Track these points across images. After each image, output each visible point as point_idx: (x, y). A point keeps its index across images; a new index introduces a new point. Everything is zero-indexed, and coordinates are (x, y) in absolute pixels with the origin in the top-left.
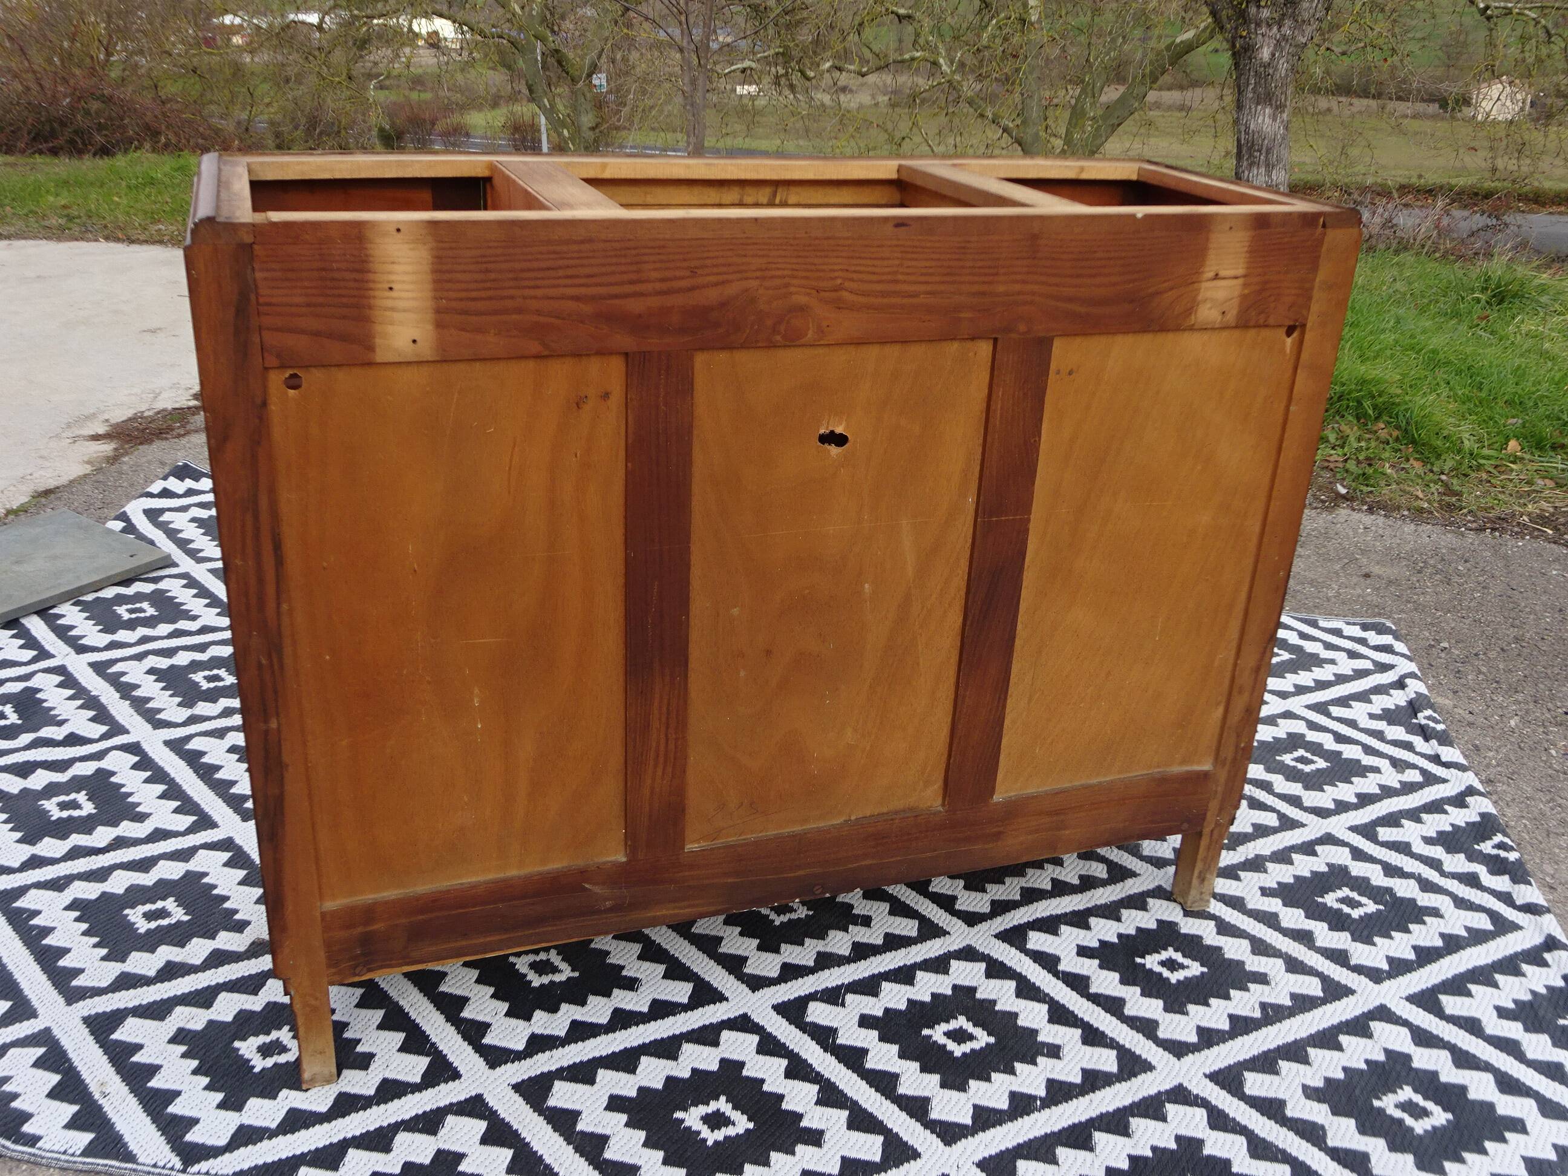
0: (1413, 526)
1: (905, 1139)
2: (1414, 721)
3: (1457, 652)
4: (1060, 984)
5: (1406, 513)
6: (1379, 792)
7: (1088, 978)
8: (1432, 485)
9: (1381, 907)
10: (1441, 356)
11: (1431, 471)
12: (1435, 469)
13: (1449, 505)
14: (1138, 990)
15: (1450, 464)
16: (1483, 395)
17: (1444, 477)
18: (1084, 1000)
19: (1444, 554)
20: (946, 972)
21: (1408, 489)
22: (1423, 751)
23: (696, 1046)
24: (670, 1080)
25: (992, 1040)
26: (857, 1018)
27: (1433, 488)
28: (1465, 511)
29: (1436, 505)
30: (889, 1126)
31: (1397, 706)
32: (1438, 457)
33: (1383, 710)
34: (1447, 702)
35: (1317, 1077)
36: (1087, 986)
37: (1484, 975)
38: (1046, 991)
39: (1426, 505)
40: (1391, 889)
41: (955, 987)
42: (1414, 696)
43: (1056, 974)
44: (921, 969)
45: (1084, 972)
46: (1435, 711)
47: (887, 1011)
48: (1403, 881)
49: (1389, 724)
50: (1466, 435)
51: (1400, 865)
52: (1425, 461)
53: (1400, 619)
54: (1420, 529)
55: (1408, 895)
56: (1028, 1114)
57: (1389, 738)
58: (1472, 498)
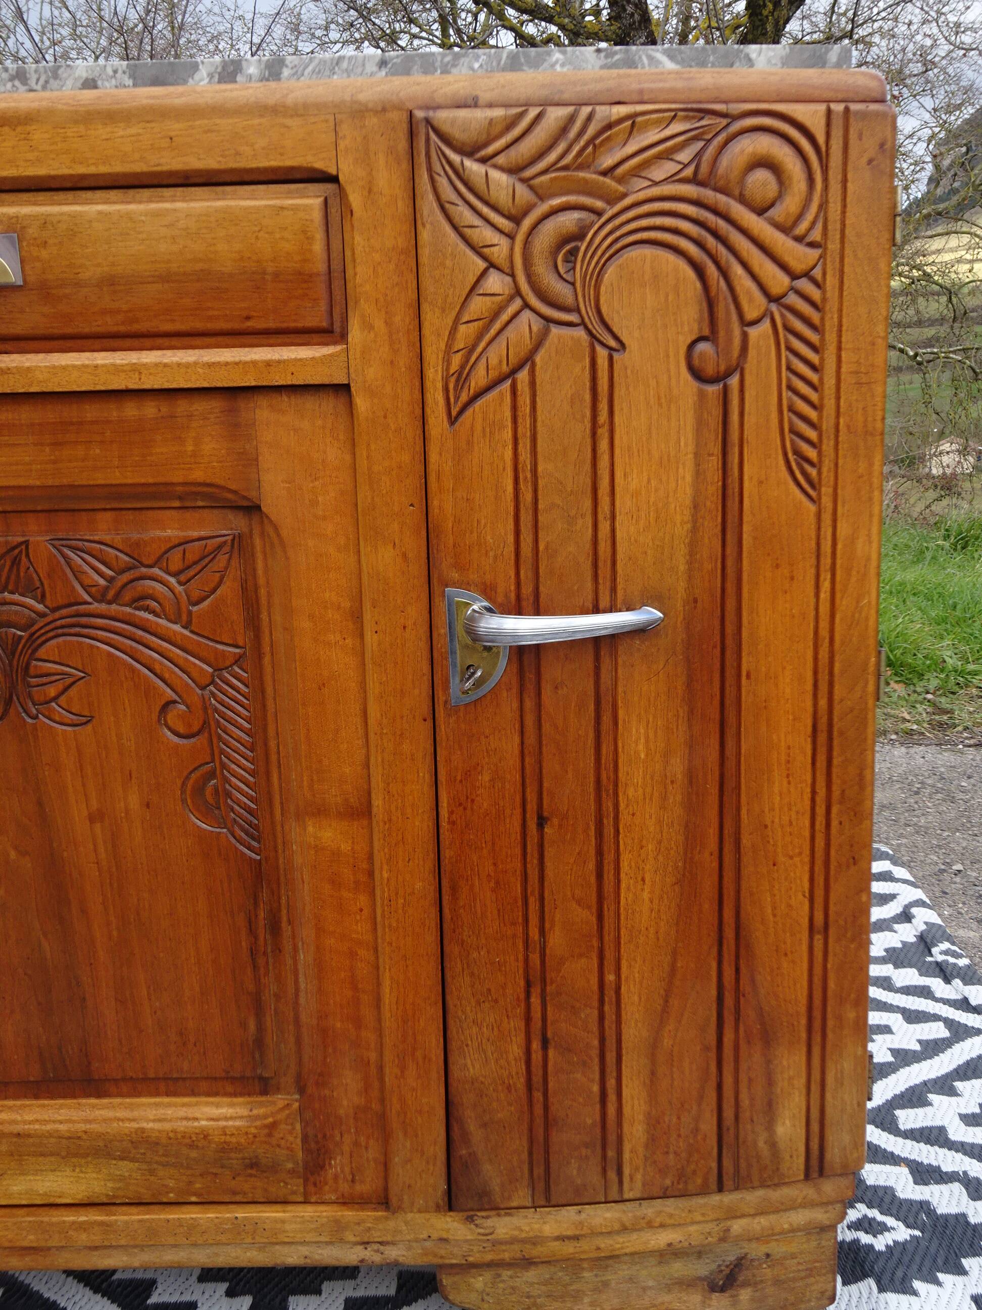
0: (903, 750)
2: (929, 959)
3: (974, 874)
5: (894, 737)
6: (892, 1059)
8: (918, 706)
9: (917, 1233)
10: (909, 588)
11: (915, 692)
12: (919, 689)
13: (941, 724)
15: (934, 683)
16: (958, 613)
17: (930, 696)
19: (942, 773)
21: (893, 712)
22: (946, 996)
27: (920, 708)
28: (960, 728)
29: (925, 725)
31: (904, 944)
32: (921, 676)
33: (886, 950)
34: (972, 934)
39: (915, 727)
40: (928, 1203)
42: (924, 927)
46: (953, 944)
48: (943, 1187)
49: (896, 966)
50: (947, 654)
51: (935, 1163)
52: (907, 683)
53: (899, 845)
54: (912, 751)
55: (953, 1210)
57: (899, 984)
58: (965, 715)
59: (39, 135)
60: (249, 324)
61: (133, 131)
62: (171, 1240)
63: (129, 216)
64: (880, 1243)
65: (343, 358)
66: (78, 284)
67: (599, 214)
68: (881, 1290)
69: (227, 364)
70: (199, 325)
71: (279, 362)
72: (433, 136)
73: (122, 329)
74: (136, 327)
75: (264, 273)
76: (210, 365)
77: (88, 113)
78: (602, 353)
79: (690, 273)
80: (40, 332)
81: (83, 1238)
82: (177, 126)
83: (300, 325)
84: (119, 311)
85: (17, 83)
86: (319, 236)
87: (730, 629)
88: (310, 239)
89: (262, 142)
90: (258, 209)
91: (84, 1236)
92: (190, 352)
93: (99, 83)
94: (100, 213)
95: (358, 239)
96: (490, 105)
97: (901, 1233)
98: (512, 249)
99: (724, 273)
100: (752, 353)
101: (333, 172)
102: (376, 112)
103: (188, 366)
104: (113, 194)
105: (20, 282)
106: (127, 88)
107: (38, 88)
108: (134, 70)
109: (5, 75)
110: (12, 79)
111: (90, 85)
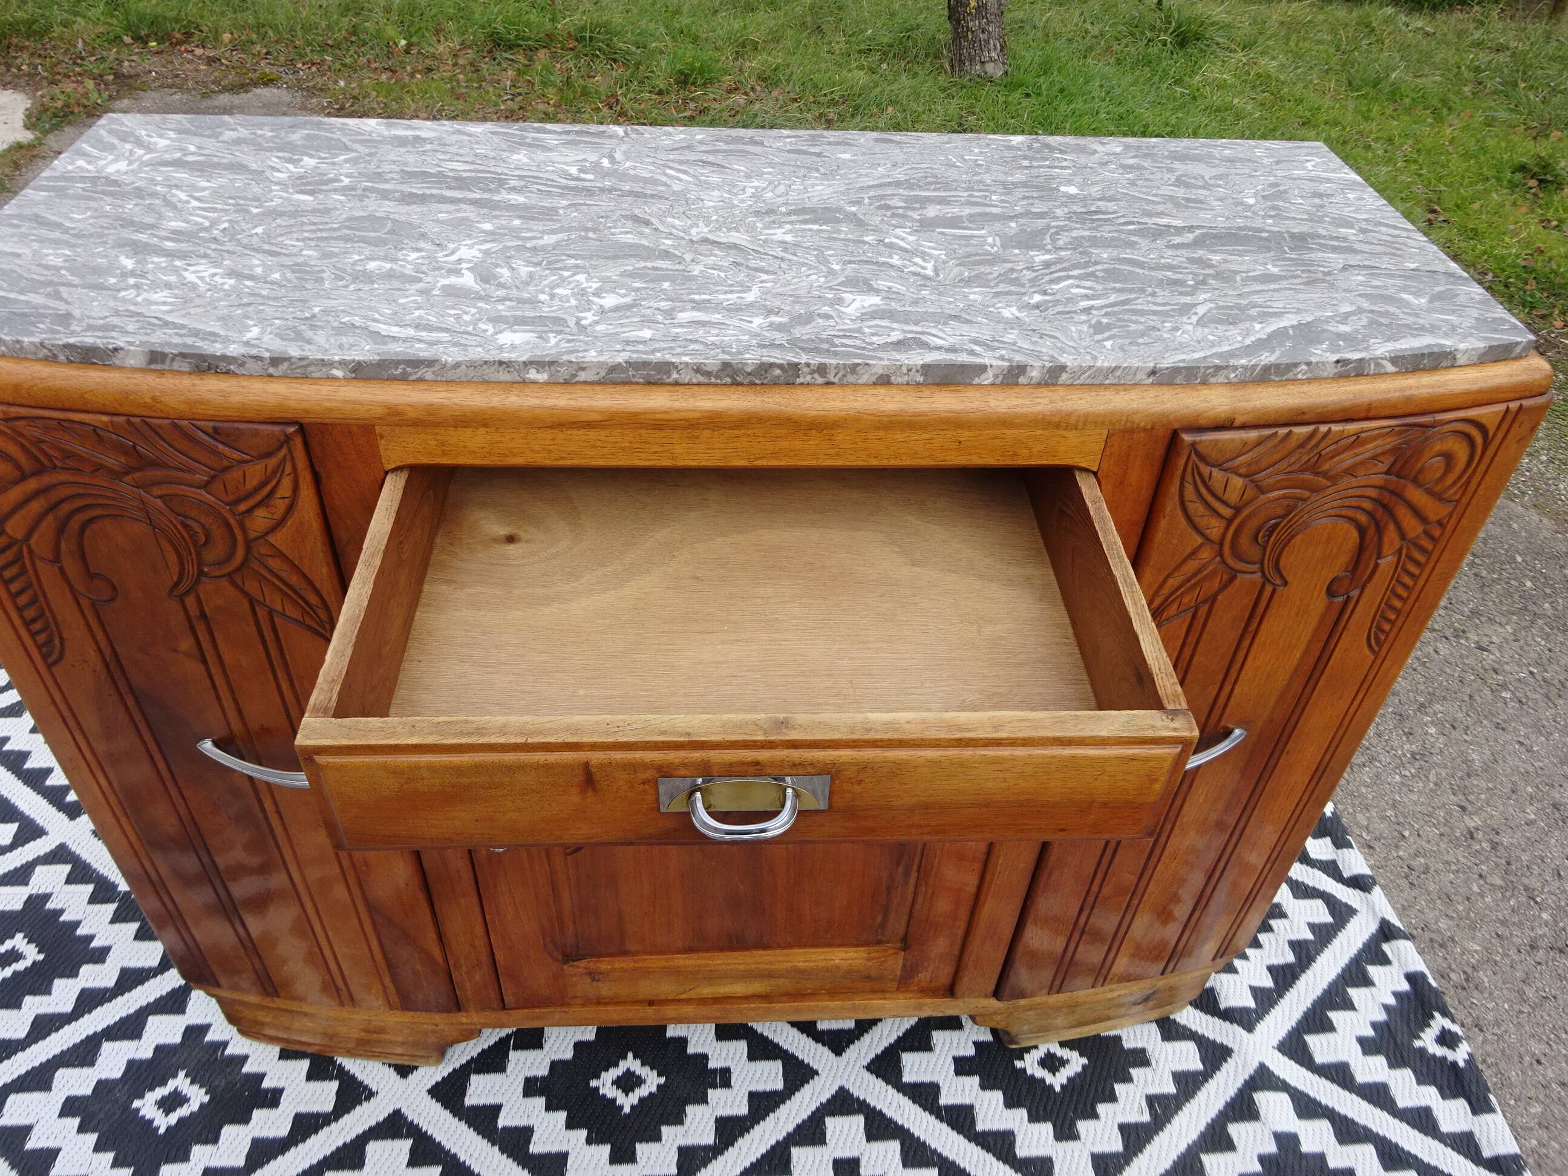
4: (945, 1128)
7: (972, 1109)
14: (1024, 1113)
18: (972, 1146)
20: (823, 1140)
36: (973, 1123)
37: (1338, 994)
38: (933, 1146)
41: (836, 1165)
43: (938, 1114)
44: (795, 1145)
45: (966, 1099)
59: (842, 437)
61: (928, 436)
67: (1305, 500)
72: (1194, 457)
77: (891, 422)
78: (1269, 589)
79: (1355, 534)
82: (967, 433)
85: (816, 376)
87: (1286, 733)
89: (1040, 447)
93: (893, 379)
96: (1243, 427)
98: (1227, 528)
99: (1380, 532)
100: (1377, 575)
101: (1095, 468)
102: (1145, 430)
106: (918, 384)
107: (836, 380)
108: (926, 369)
109: (806, 370)
110: (812, 373)
111: (884, 381)
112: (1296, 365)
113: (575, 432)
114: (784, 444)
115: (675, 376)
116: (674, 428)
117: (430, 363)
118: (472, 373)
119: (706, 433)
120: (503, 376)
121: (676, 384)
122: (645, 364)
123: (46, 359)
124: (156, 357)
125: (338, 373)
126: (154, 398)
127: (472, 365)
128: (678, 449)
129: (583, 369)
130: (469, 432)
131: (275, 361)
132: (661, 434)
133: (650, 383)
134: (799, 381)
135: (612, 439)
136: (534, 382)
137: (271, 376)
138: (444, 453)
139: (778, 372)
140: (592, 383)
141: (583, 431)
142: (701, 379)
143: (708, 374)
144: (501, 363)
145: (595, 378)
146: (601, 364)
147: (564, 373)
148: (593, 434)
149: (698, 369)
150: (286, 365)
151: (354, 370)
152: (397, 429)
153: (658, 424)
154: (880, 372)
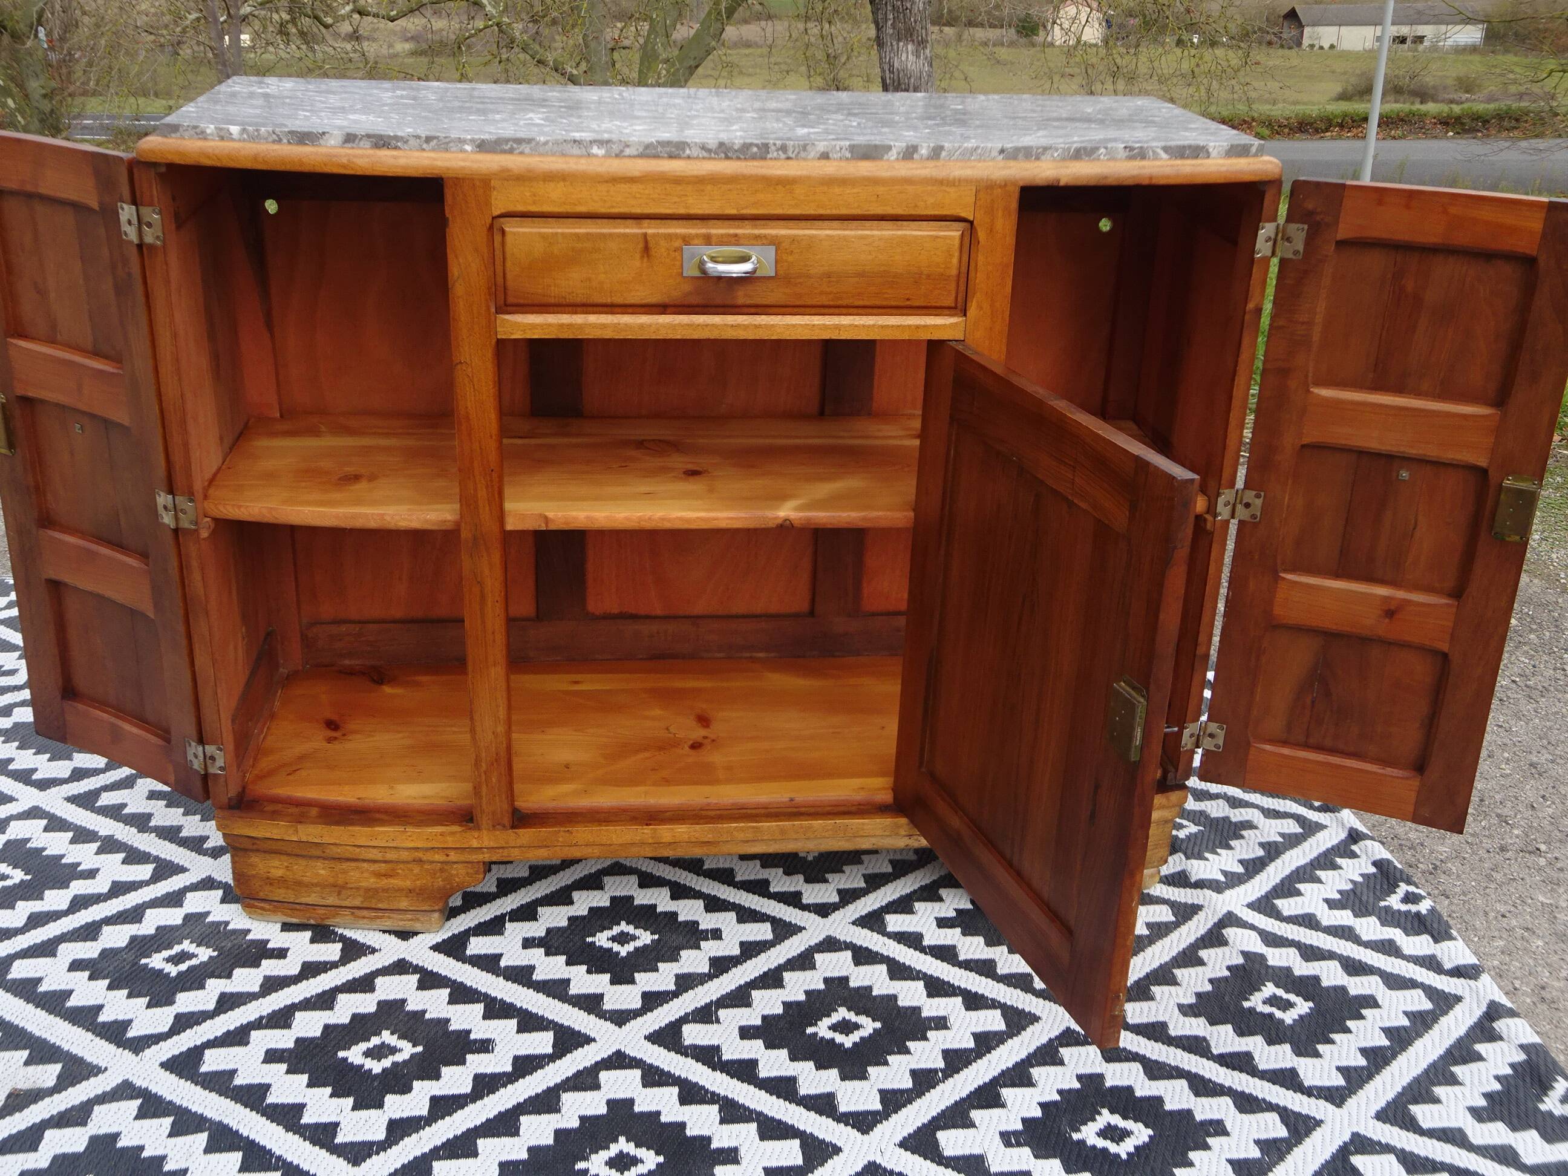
1: (821, 1137)
4: (929, 958)
7: (954, 947)
9: (1202, 828)
14: (1005, 949)
18: (956, 969)
20: (813, 967)
23: (576, 1093)
24: (558, 1133)
25: (878, 1025)
26: (736, 1031)
30: (802, 1128)
35: (1189, 995)
36: (956, 955)
37: (1306, 874)
38: (918, 968)
40: (1204, 811)
41: (826, 980)
43: (923, 950)
44: (787, 970)
45: (948, 942)
47: (764, 1018)
48: (1213, 802)
55: (1221, 815)
56: (934, 1087)
59: (797, 190)
60: (908, 303)
61: (855, 191)
62: (795, 836)
63: (845, 238)
64: (1182, 834)
65: (963, 325)
66: (809, 277)
68: (1187, 858)
69: (893, 326)
70: (878, 303)
71: (925, 326)
73: (831, 303)
74: (840, 303)
75: (921, 274)
76: (882, 327)
77: (830, 181)
80: (783, 303)
81: (741, 836)
82: (882, 189)
83: (938, 305)
84: (831, 293)
85: (780, 152)
86: (957, 254)
88: (951, 256)
89: (931, 200)
90: (922, 237)
91: (742, 835)
92: (870, 317)
93: (831, 155)
94: (827, 236)
95: (981, 259)
97: (1193, 829)
101: (971, 218)
102: (1000, 187)
103: (869, 326)
104: (835, 223)
105: (773, 274)
106: (847, 159)
107: (793, 156)
108: (852, 148)
109: (773, 148)
110: (777, 150)
111: (825, 156)
112: (1098, 149)
113: (623, 185)
114: (761, 196)
115: (688, 152)
116: (688, 183)
117: (529, 141)
118: (555, 148)
119: (709, 187)
120: (576, 151)
121: (689, 157)
122: (668, 143)
123: (274, 142)
124: (350, 138)
125: (468, 148)
126: (349, 161)
127: (557, 143)
128: (691, 201)
129: (628, 146)
130: (552, 185)
131: (428, 139)
132: (679, 188)
133: (671, 157)
134: (769, 156)
135: (647, 192)
136: (596, 156)
137: (424, 150)
138: (534, 203)
139: (755, 149)
140: (635, 157)
141: (628, 186)
142: (705, 154)
143: (709, 151)
144: (575, 141)
145: (635, 153)
146: (640, 143)
147: (616, 148)
148: (635, 188)
149: (703, 148)
150: (435, 141)
151: (479, 146)
152: (506, 183)
153: (678, 180)
154: (822, 150)
